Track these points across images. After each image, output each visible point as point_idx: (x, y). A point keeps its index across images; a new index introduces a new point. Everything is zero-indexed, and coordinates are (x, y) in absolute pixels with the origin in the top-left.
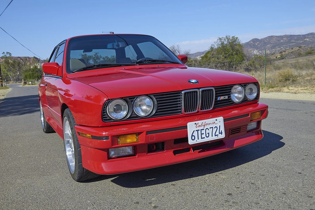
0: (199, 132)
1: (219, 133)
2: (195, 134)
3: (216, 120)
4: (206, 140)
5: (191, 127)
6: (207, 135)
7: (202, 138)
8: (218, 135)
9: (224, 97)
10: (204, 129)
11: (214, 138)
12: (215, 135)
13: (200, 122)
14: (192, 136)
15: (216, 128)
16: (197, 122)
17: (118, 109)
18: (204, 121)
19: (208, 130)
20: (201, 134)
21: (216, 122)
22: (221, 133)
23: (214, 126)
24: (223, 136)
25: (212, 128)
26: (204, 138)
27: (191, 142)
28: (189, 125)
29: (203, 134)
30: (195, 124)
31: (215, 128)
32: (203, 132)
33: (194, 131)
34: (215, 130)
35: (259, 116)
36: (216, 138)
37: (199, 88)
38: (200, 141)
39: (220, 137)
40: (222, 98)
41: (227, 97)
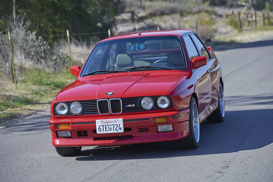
0: (104, 127)
1: (119, 129)
2: (101, 127)
3: (117, 120)
4: (109, 132)
5: (99, 123)
6: (110, 129)
7: (106, 131)
8: (118, 130)
9: (132, 105)
10: (107, 125)
12: (116, 130)
13: (104, 120)
14: (99, 128)
15: (117, 125)
16: (102, 120)
18: (107, 120)
19: (111, 126)
20: (106, 128)
21: (117, 121)
22: (121, 129)
23: (115, 124)
24: (122, 131)
25: (114, 125)
26: (108, 131)
27: (98, 132)
28: (97, 121)
29: (107, 128)
30: (101, 121)
31: (115, 125)
32: (107, 127)
33: (100, 125)
34: (115, 127)
35: (164, 120)
36: (116, 132)
37: (109, 99)
38: (105, 132)
39: (120, 131)
40: (130, 106)
41: (134, 105)
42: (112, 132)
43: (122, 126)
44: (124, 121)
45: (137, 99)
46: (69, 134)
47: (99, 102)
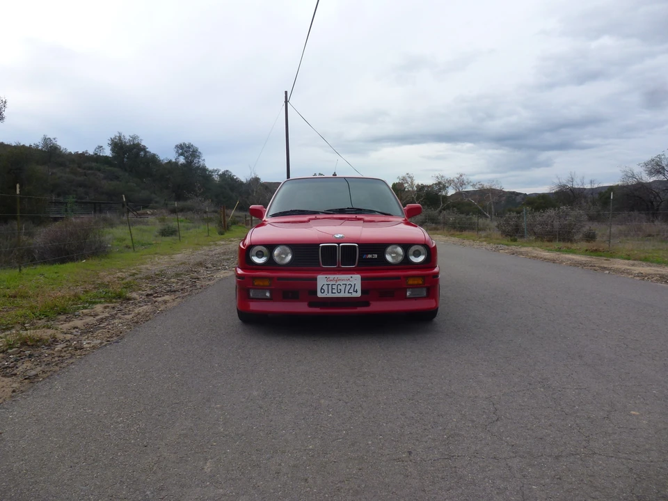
0: (330, 287)
1: (354, 291)
2: (325, 288)
3: (352, 277)
4: (337, 295)
5: (322, 280)
6: (339, 291)
7: (332, 293)
8: (352, 293)
9: (372, 256)
10: (335, 284)
11: (347, 295)
12: (349, 293)
13: (332, 277)
14: (322, 289)
15: (350, 286)
16: (328, 276)
17: (259, 255)
18: (336, 276)
19: (341, 286)
20: (332, 289)
21: (351, 279)
22: (356, 292)
23: (348, 283)
24: (359, 294)
25: (346, 284)
26: (335, 293)
27: (319, 295)
28: (319, 277)
29: (334, 289)
30: (326, 278)
32: (335, 287)
33: (324, 284)
34: (348, 287)
35: (420, 282)
36: (349, 295)
37: (339, 244)
38: (330, 295)
39: (355, 295)
40: (370, 256)
41: (376, 256)
42: (342, 295)
43: (359, 287)
44: (363, 279)
45: (379, 247)
46: (268, 294)
47: (322, 246)
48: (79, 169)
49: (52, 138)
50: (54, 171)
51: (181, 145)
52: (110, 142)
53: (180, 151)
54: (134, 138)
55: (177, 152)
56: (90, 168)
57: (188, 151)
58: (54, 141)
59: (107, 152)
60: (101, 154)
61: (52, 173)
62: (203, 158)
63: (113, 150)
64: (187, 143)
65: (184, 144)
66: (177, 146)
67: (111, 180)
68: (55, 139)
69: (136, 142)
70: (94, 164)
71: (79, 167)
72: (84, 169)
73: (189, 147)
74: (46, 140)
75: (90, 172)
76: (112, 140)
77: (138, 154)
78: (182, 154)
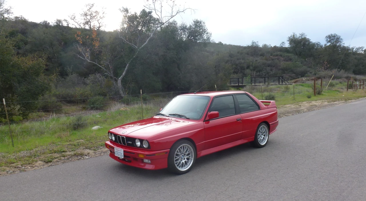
3: (121, 150)
14: (115, 152)
16: (116, 147)
27: (115, 155)
31: (121, 153)
32: (118, 153)
37: (121, 136)
39: (122, 157)
40: (129, 142)
41: (131, 143)
42: (119, 156)
43: (123, 155)
44: (124, 151)
45: (134, 140)
48: (271, 56)
49: (256, 42)
50: (257, 59)
51: (329, 36)
52: (288, 39)
53: (329, 39)
54: (302, 35)
55: (327, 40)
56: (277, 55)
57: (334, 39)
58: (257, 43)
59: (287, 45)
60: (283, 47)
61: (256, 61)
62: (343, 43)
63: (290, 44)
64: (333, 34)
65: (332, 35)
66: (327, 37)
67: (287, 61)
68: (257, 42)
69: (303, 37)
70: (279, 53)
71: (271, 55)
72: (274, 56)
73: (334, 37)
74: (253, 43)
75: (276, 57)
76: (289, 38)
77: (304, 44)
78: (329, 42)
